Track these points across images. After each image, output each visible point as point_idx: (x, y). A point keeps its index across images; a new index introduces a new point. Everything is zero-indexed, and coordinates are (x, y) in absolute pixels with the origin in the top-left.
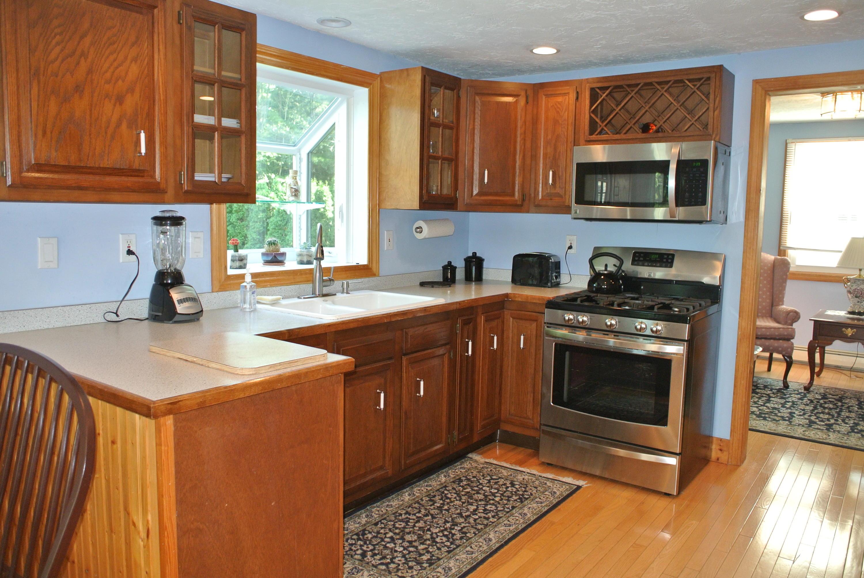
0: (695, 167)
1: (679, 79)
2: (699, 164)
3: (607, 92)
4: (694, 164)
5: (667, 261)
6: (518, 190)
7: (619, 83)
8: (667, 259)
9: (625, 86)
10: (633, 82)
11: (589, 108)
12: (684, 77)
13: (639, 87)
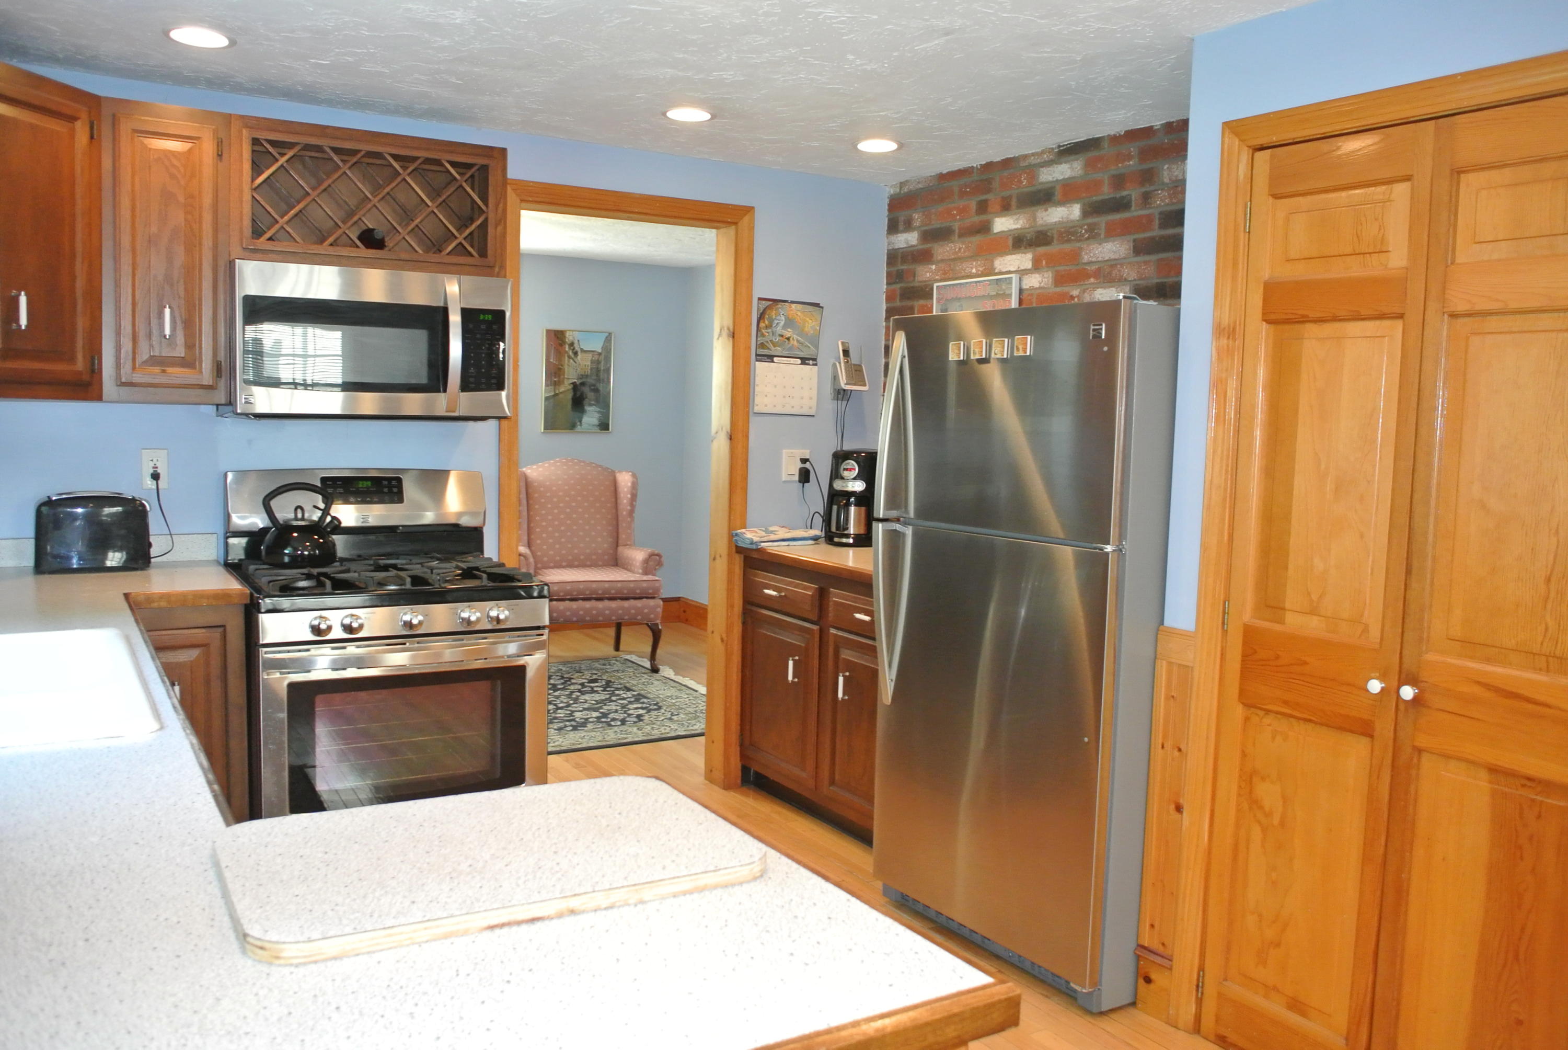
0: (484, 321)
1: (436, 157)
2: (490, 317)
3: (290, 153)
4: (482, 317)
5: (390, 492)
6: (83, 347)
7: (313, 141)
8: (390, 487)
9: (328, 150)
10: (347, 145)
11: (250, 180)
12: (445, 157)
13: (359, 156)
